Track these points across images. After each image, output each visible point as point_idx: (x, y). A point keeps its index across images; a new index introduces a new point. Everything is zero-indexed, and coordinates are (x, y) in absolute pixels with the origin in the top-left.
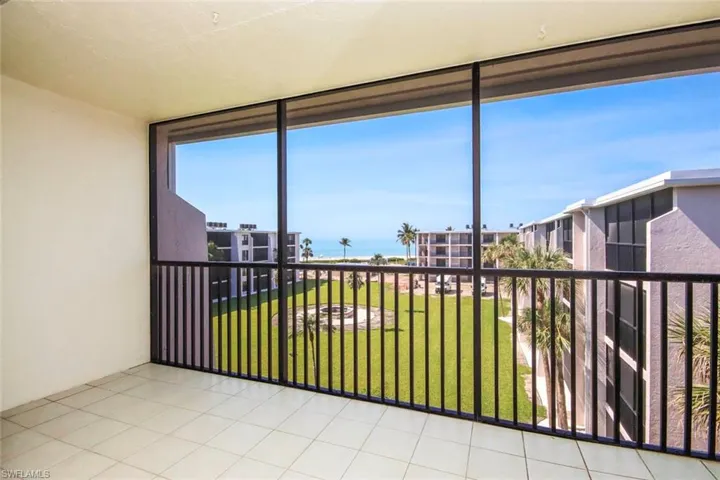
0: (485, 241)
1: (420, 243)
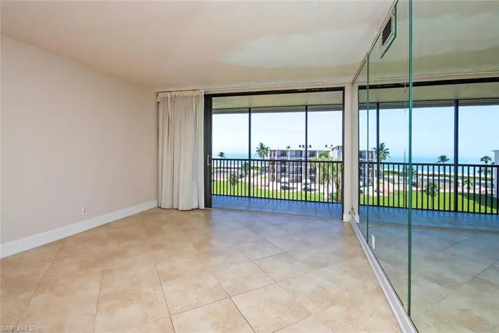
0: (310, 156)
1: (271, 156)
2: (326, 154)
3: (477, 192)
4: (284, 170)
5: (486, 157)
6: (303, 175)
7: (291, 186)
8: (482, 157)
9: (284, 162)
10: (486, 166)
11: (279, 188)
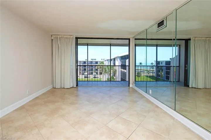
0: (96, 63)
1: (79, 64)
2: (103, 63)
3: (150, 75)
4: (85, 70)
5: (152, 63)
6: (93, 72)
7: (89, 76)
8: (151, 63)
9: (85, 66)
10: (152, 66)
11: (83, 77)
